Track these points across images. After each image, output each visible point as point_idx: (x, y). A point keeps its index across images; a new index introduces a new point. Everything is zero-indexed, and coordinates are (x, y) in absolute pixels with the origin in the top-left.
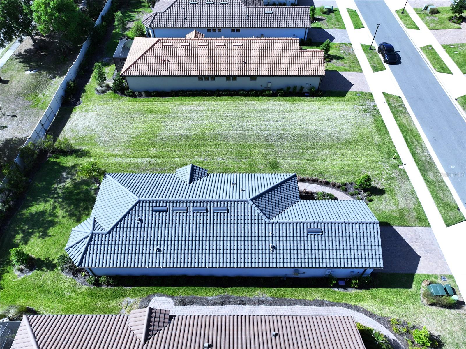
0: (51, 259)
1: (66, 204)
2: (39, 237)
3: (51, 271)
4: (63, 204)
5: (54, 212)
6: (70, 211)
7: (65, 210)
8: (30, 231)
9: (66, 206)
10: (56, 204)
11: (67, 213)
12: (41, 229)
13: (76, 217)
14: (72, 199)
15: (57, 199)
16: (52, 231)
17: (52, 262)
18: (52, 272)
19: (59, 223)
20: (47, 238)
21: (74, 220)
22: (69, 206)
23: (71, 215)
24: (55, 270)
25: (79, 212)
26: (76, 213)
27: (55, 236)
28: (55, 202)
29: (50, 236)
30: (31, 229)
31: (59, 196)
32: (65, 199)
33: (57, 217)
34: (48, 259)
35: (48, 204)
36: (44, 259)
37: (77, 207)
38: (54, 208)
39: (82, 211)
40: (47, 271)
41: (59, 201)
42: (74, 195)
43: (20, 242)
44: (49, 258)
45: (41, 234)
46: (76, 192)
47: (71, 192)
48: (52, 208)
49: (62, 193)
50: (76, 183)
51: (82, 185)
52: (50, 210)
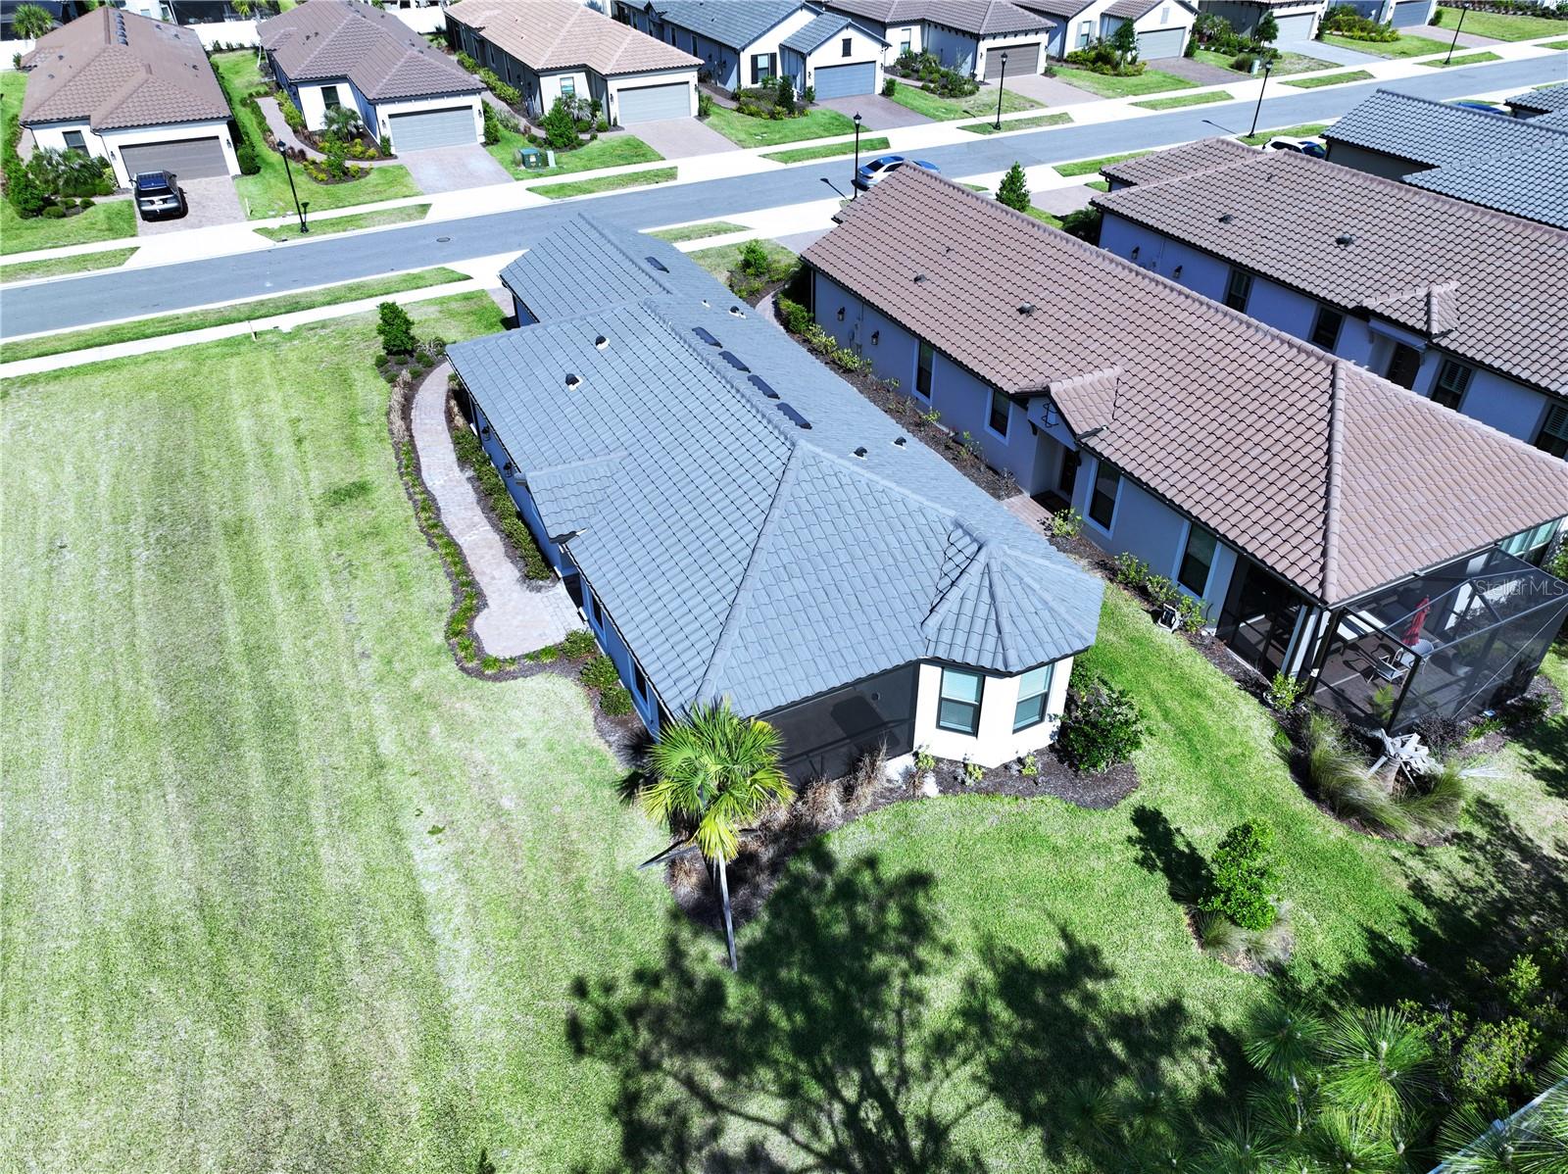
0: (1136, 852)
1: (878, 1006)
2: (1107, 974)
3: (1165, 820)
4: (890, 1025)
5: (958, 1024)
6: (904, 951)
7: (916, 982)
8: (1117, 1047)
9: (892, 996)
10: (913, 1059)
11: (922, 952)
12: (1072, 1002)
13: (913, 904)
14: (842, 1000)
15: (889, 1085)
16: (1045, 951)
17: (1139, 841)
18: (1167, 812)
19: (988, 951)
20: (1082, 938)
21: (930, 899)
22: (883, 978)
23: (917, 927)
24: (1149, 806)
25: (882, 908)
26: (893, 917)
27: (1051, 917)
28: (904, 1078)
29: (1067, 936)
30: (1109, 1055)
31: (861, 1098)
32: (858, 1044)
33: (971, 985)
34: (1144, 862)
35: (945, 1108)
36: (1159, 875)
37: (864, 939)
38: (941, 1046)
39: (866, 899)
40: (1178, 830)
41: (891, 1064)
42: (811, 1012)
43: (1195, 1041)
44: (1136, 861)
45: (1090, 985)
46: (790, 1018)
47: (804, 1045)
48: (951, 1063)
49: (835, 1094)
50: (731, 1074)
51: (731, 1029)
52: (965, 1061)
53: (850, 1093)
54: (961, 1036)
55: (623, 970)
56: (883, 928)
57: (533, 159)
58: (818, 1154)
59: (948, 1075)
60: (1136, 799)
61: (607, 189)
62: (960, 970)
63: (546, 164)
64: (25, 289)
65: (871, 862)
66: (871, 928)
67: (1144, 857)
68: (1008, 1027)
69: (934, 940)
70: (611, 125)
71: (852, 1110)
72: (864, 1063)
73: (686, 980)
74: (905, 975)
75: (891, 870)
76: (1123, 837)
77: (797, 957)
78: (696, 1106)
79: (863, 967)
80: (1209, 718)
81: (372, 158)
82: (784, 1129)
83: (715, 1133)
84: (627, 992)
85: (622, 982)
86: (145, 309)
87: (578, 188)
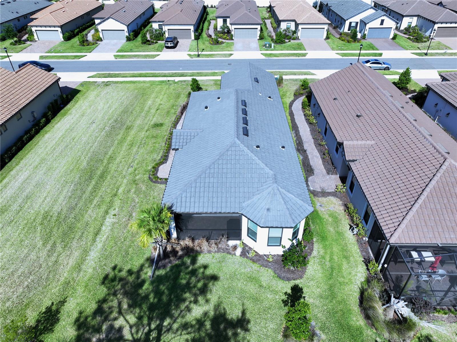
0: (285, 297)
1: (177, 307)
2: (247, 330)
3: (303, 293)
4: (176, 313)
5: (194, 323)
6: (195, 295)
7: (192, 305)
9: (183, 306)
10: (175, 326)
11: (200, 298)
12: (230, 333)
13: (208, 284)
14: (170, 301)
15: (164, 329)
16: (234, 314)
17: (289, 295)
18: (305, 290)
19: (217, 307)
20: (248, 316)
21: (213, 284)
22: (184, 300)
23: (204, 291)
24: (300, 286)
25: (199, 281)
26: (200, 285)
27: (243, 305)
29: (244, 313)
31: (155, 329)
32: (166, 313)
33: (206, 314)
36: (286, 308)
37: (188, 287)
38: (185, 326)
40: (304, 297)
41: (169, 324)
42: (160, 300)
44: (283, 300)
45: (239, 330)
46: (154, 299)
47: (152, 308)
48: (184, 332)
49: (149, 325)
50: (130, 306)
51: (139, 295)
52: (188, 334)
53: (153, 326)
54: (192, 326)
55: (127, 268)
56: (195, 286)
57: (267, 45)
58: (133, 338)
59: (181, 335)
60: (297, 282)
61: (283, 57)
62: (206, 308)
63: (271, 47)
64: (131, 61)
65: (205, 267)
66: (192, 285)
67: (286, 300)
68: (206, 330)
69: (205, 296)
70: (297, 38)
71: (150, 331)
72: (162, 320)
73: (138, 277)
74: (191, 302)
75: (209, 272)
76: (284, 291)
77: (167, 284)
78: (117, 310)
79: (182, 295)
80: (345, 266)
81: (227, 39)
82: (131, 327)
83: (116, 319)
84: (124, 274)
85: (125, 270)
86: (151, 70)
87: (275, 55)
